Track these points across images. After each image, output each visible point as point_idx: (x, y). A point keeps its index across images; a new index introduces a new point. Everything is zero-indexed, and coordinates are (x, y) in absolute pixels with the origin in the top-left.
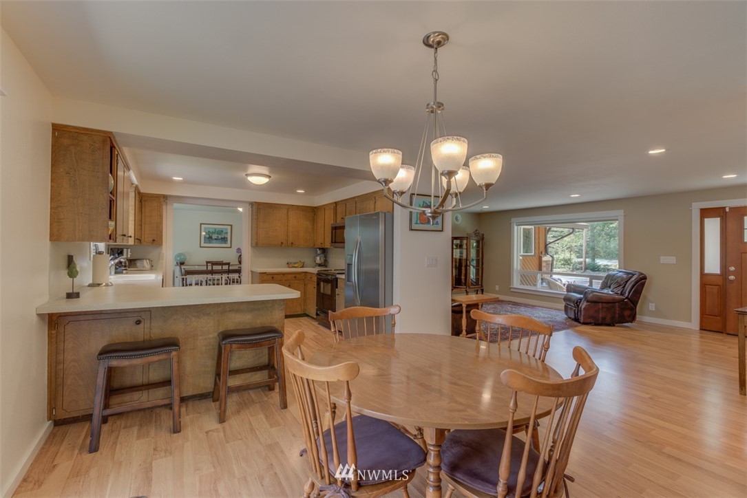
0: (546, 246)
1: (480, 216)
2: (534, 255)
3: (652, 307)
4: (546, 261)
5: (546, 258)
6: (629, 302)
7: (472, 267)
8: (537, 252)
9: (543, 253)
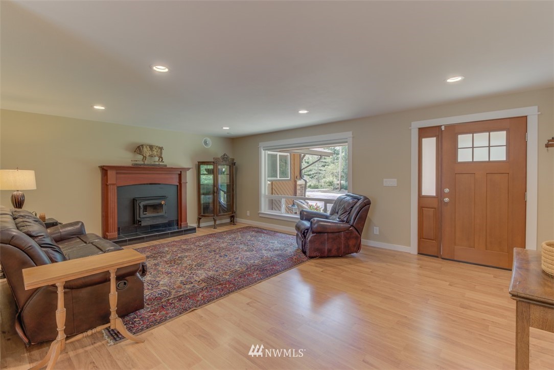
0: (301, 171)
1: (234, 141)
2: (290, 180)
3: (376, 231)
4: (300, 185)
5: (300, 182)
6: (354, 230)
7: (222, 193)
8: (293, 177)
9: (298, 177)
